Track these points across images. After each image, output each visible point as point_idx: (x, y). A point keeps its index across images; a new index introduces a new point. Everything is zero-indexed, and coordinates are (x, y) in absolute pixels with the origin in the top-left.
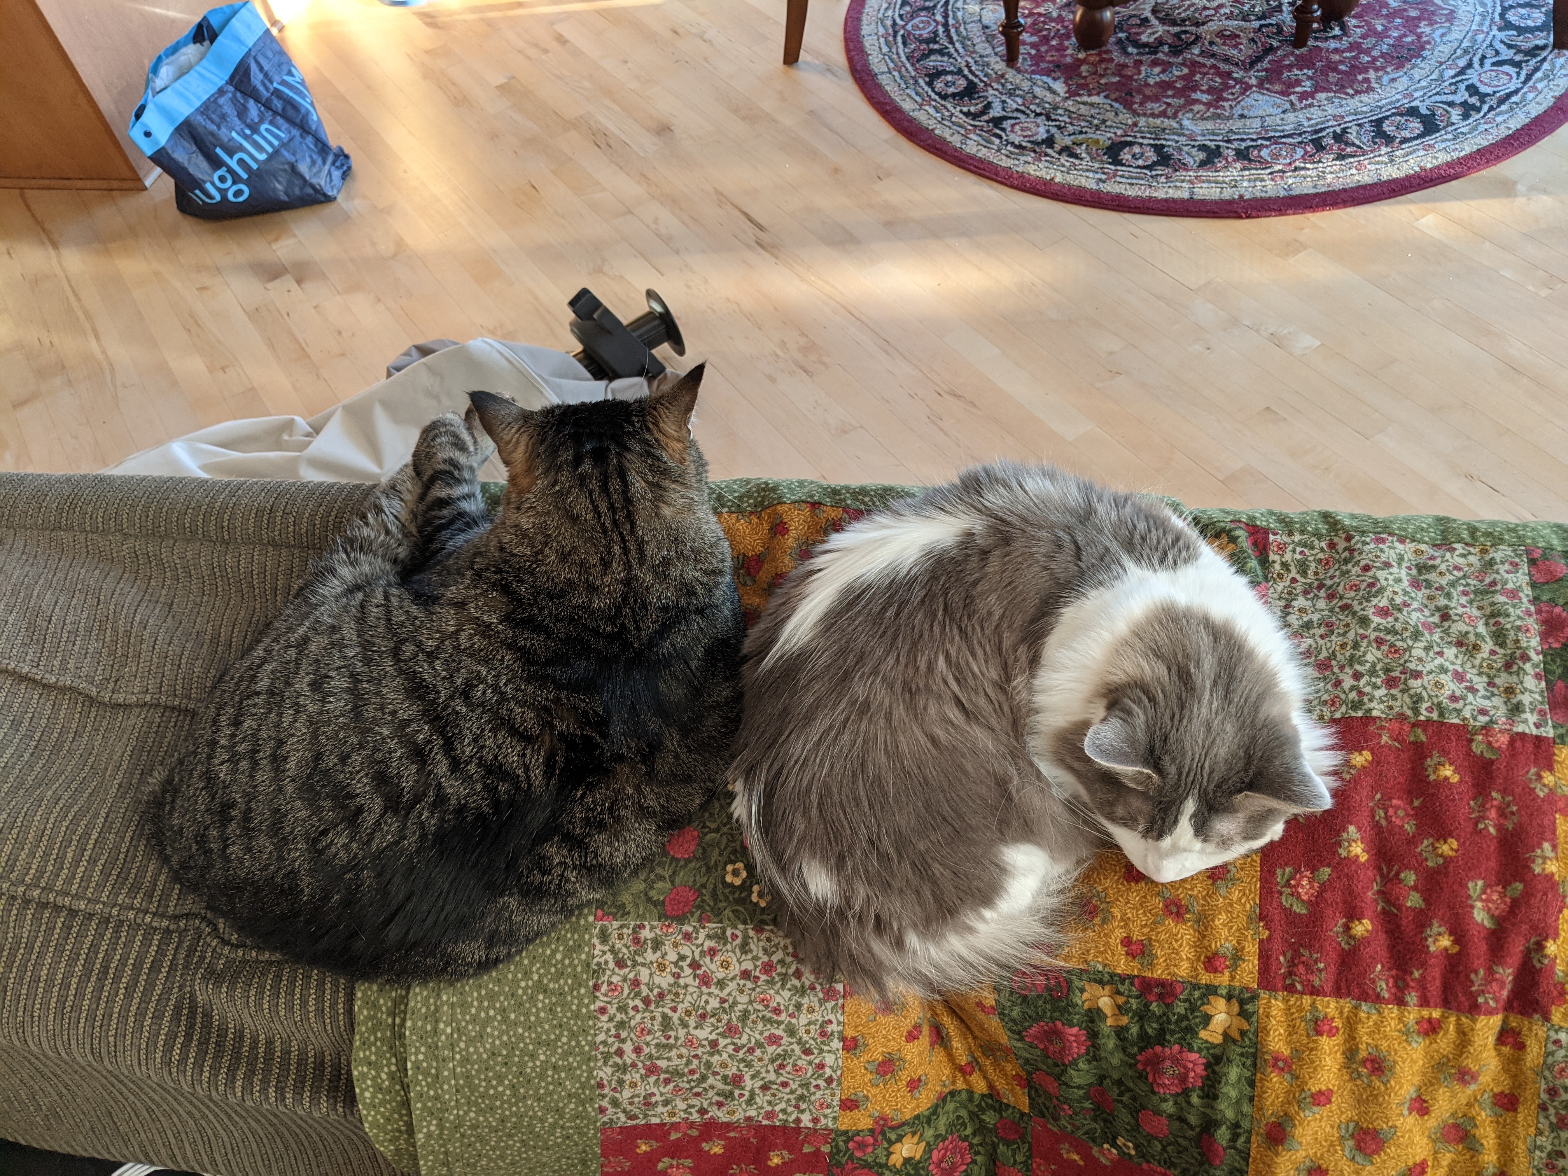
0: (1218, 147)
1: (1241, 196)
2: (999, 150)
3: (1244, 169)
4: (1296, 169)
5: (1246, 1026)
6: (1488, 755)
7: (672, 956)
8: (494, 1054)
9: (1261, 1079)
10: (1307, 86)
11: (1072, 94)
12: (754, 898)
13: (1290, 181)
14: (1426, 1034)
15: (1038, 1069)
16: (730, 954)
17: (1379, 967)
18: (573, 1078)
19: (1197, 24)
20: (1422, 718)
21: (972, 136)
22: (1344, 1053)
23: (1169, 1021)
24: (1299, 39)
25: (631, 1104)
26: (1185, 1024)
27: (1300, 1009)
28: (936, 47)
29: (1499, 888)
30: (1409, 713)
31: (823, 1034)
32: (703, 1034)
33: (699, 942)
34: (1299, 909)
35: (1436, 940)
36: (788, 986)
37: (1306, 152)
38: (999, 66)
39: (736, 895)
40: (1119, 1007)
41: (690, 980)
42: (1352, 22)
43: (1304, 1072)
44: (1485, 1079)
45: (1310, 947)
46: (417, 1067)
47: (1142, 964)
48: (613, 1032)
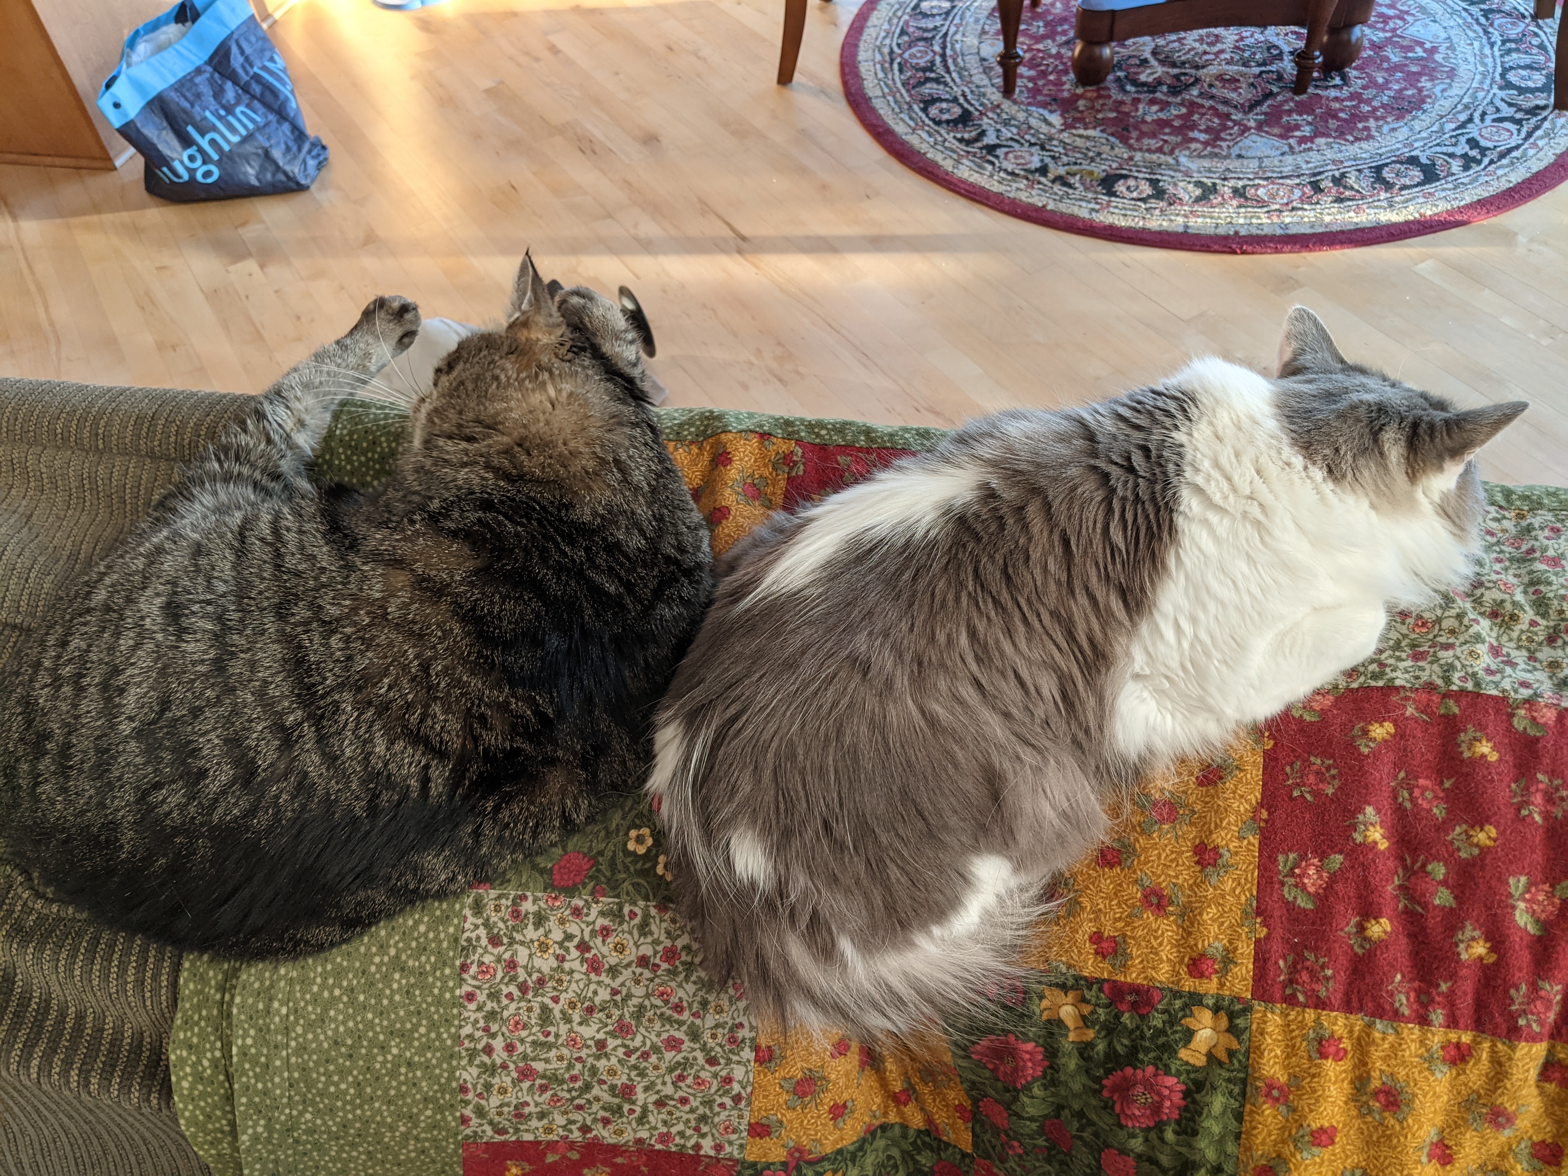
0: (1214, 184)
1: (1236, 233)
2: (991, 176)
3: (1240, 206)
4: (1293, 209)
5: (1235, 1045)
6: (1532, 732)
7: (557, 935)
8: (336, 1043)
9: (1252, 1112)
10: (1307, 131)
11: (1067, 126)
12: (660, 870)
13: (1287, 220)
14: (1453, 1063)
15: (986, 1096)
16: (626, 934)
17: (1399, 977)
18: (433, 1079)
19: (1197, 67)
20: (1454, 688)
21: (965, 161)
22: (1352, 1082)
23: (1142, 1037)
24: (1300, 85)
25: (499, 1114)
26: (1161, 1040)
27: (1302, 1025)
28: (933, 75)
29: (1546, 887)
30: (1439, 682)
31: (732, 1040)
32: (589, 1032)
33: (590, 919)
34: (1304, 903)
35: (1469, 946)
36: (693, 978)
37: (1304, 194)
38: (995, 96)
39: (639, 866)
40: (1084, 1018)
41: (576, 965)
42: (1353, 73)
43: (1303, 1104)
44: (1523, 1123)
45: (1316, 949)
46: (244, 1054)
47: (1113, 965)
48: (482, 1024)
